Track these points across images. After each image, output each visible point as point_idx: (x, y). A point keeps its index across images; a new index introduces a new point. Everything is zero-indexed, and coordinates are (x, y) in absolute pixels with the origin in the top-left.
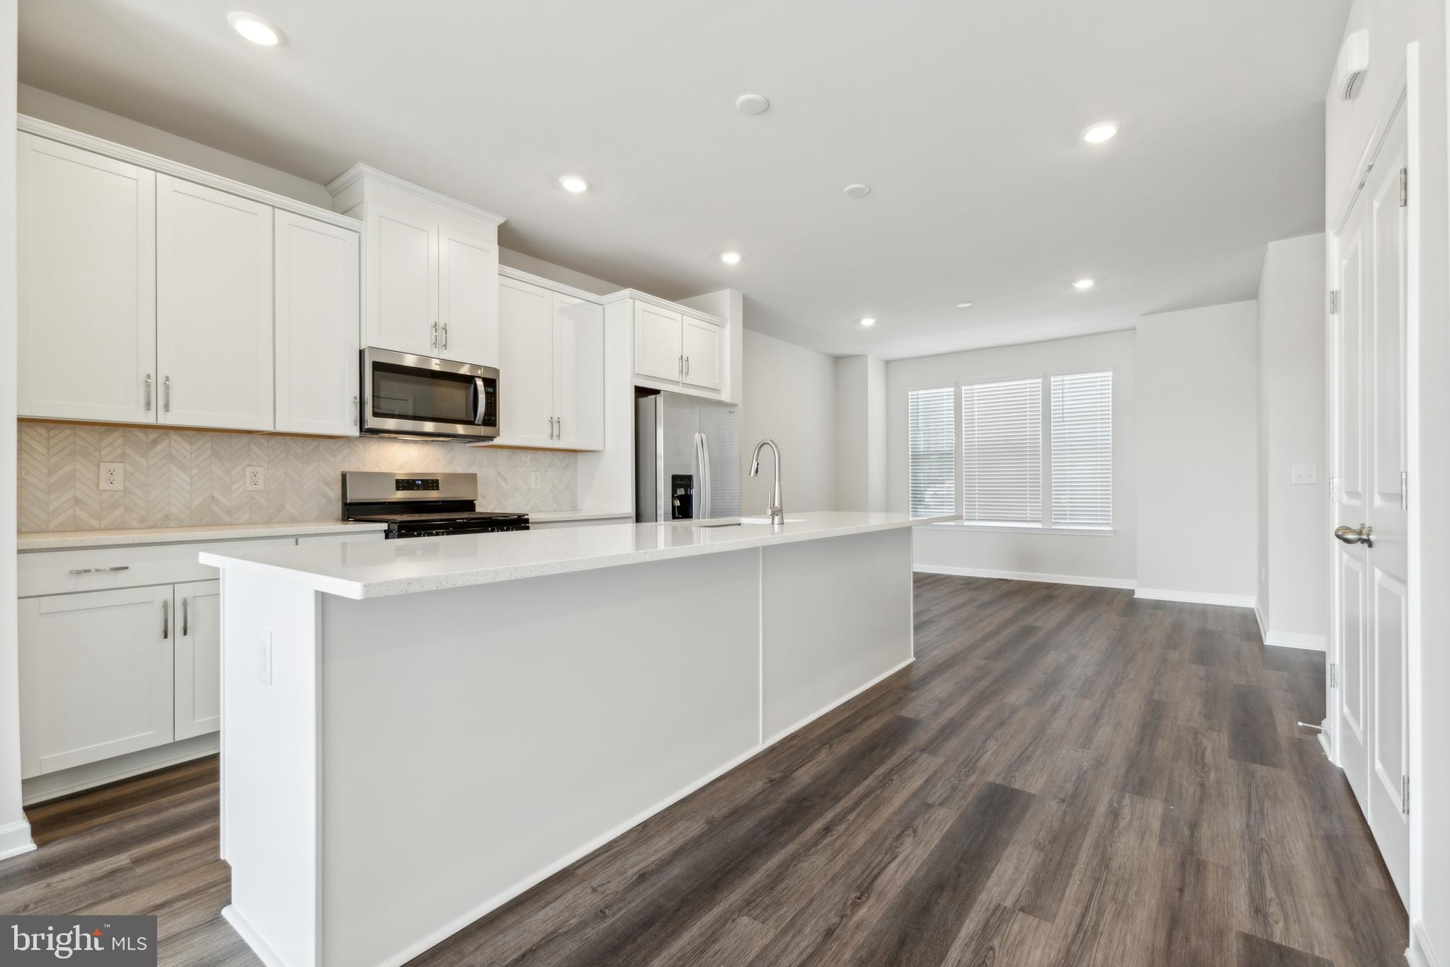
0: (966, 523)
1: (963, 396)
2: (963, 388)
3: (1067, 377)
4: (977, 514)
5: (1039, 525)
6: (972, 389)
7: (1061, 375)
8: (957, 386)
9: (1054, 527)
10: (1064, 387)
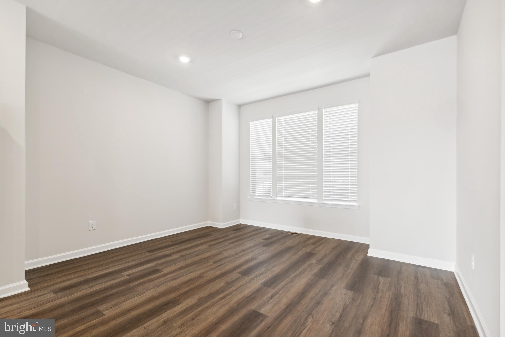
0: (278, 198)
1: (277, 123)
2: (277, 119)
3: (332, 109)
4: (283, 193)
5: (315, 201)
6: (281, 119)
7: (329, 107)
8: (273, 117)
9: (324, 202)
10: (330, 113)
